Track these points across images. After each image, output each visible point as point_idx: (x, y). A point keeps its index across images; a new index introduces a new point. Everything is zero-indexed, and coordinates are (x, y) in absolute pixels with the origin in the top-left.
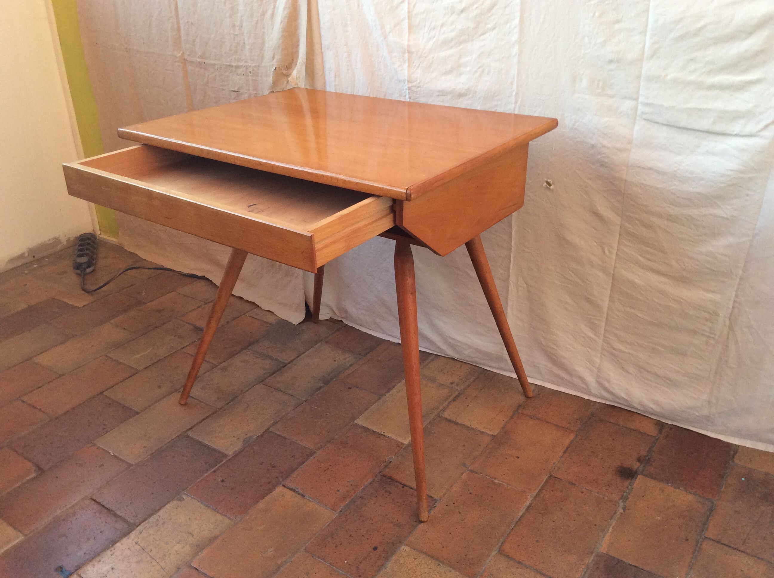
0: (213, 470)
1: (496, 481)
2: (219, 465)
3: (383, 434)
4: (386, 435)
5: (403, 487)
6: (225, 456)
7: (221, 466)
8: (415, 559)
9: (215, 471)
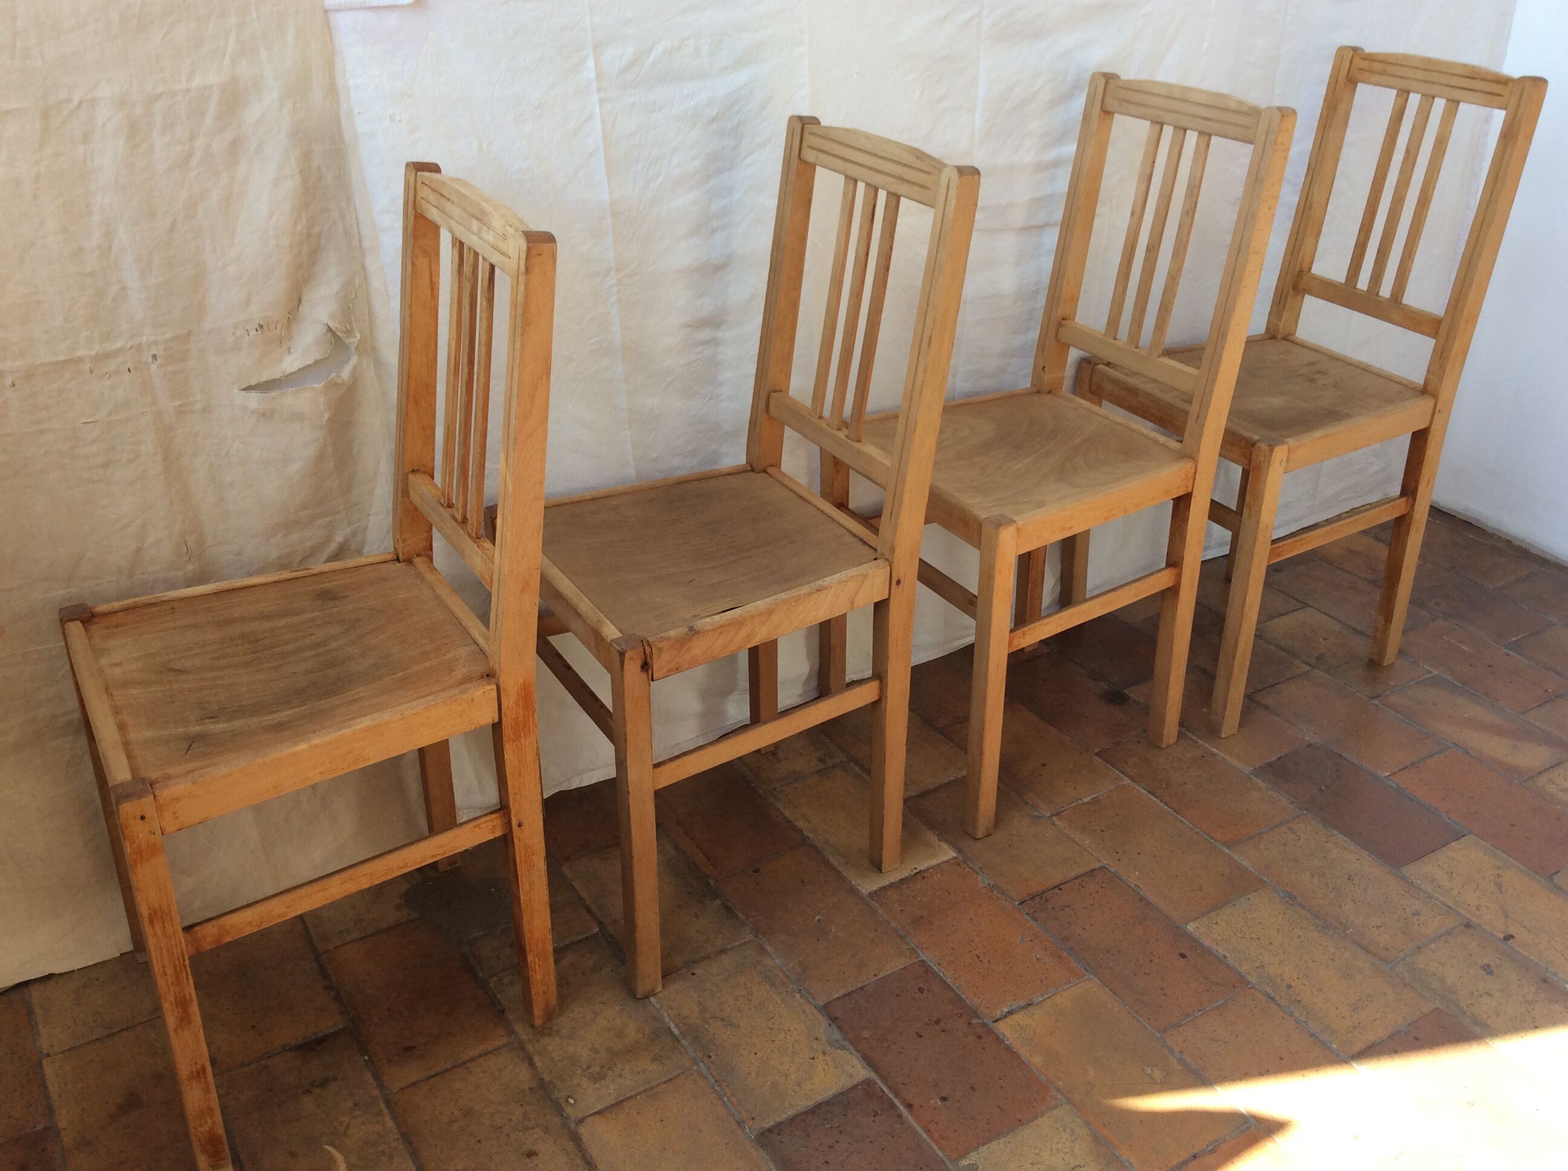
0: (902, 1108)
1: (1086, 800)
2: (891, 1096)
3: (915, 871)
4: (922, 868)
5: (1061, 889)
6: (868, 1082)
7: (897, 1094)
8: (1217, 923)
9: (909, 1106)
